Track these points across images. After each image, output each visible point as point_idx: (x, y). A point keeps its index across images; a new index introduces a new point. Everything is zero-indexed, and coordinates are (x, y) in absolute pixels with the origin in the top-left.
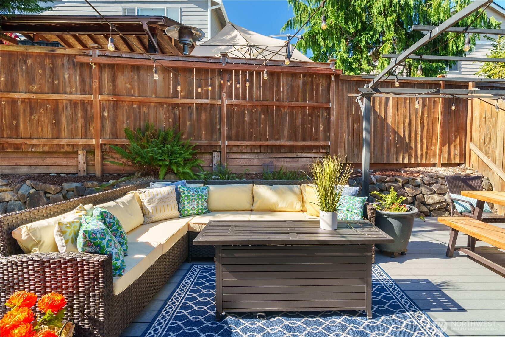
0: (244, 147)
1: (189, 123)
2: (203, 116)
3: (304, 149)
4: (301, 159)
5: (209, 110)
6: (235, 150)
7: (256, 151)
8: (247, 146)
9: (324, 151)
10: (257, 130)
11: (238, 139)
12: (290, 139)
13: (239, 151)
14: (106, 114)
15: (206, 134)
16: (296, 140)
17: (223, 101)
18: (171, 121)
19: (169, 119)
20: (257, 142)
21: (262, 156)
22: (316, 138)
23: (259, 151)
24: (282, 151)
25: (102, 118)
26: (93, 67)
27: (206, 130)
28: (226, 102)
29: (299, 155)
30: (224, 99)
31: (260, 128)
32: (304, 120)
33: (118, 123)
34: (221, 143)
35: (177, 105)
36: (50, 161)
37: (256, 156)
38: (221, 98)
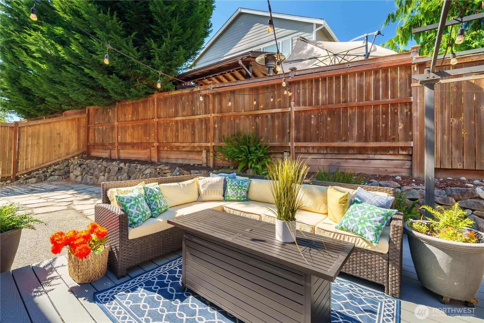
0: (311, 148)
1: (266, 129)
2: (277, 123)
3: (376, 150)
4: (374, 160)
5: (281, 117)
6: (303, 150)
7: (322, 152)
8: (313, 147)
9: (404, 153)
10: (323, 132)
11: (305, 141)
12: (359, 140)
13: (306, 152)
14: (216, 126)
15: (278, 137)
16: (366, 141)
17: (291, 109)
19: (253, 126)
20: (322, 144)
21: (329, 156)
22: (394, 139)
23: (325, 152)
24: (350, 152)
25: (214, 128)
26: (210, 96)
27: (279, 134)
28: (294, 109)
29: (371, 156)
30: (293, 107)
31: (327, 130)
32: (376, 119)
33: (223, 131)
34: (290, 144)
35: (257, 115)
36: (191, 156)
37: (323, 156)
38: (290, 106)
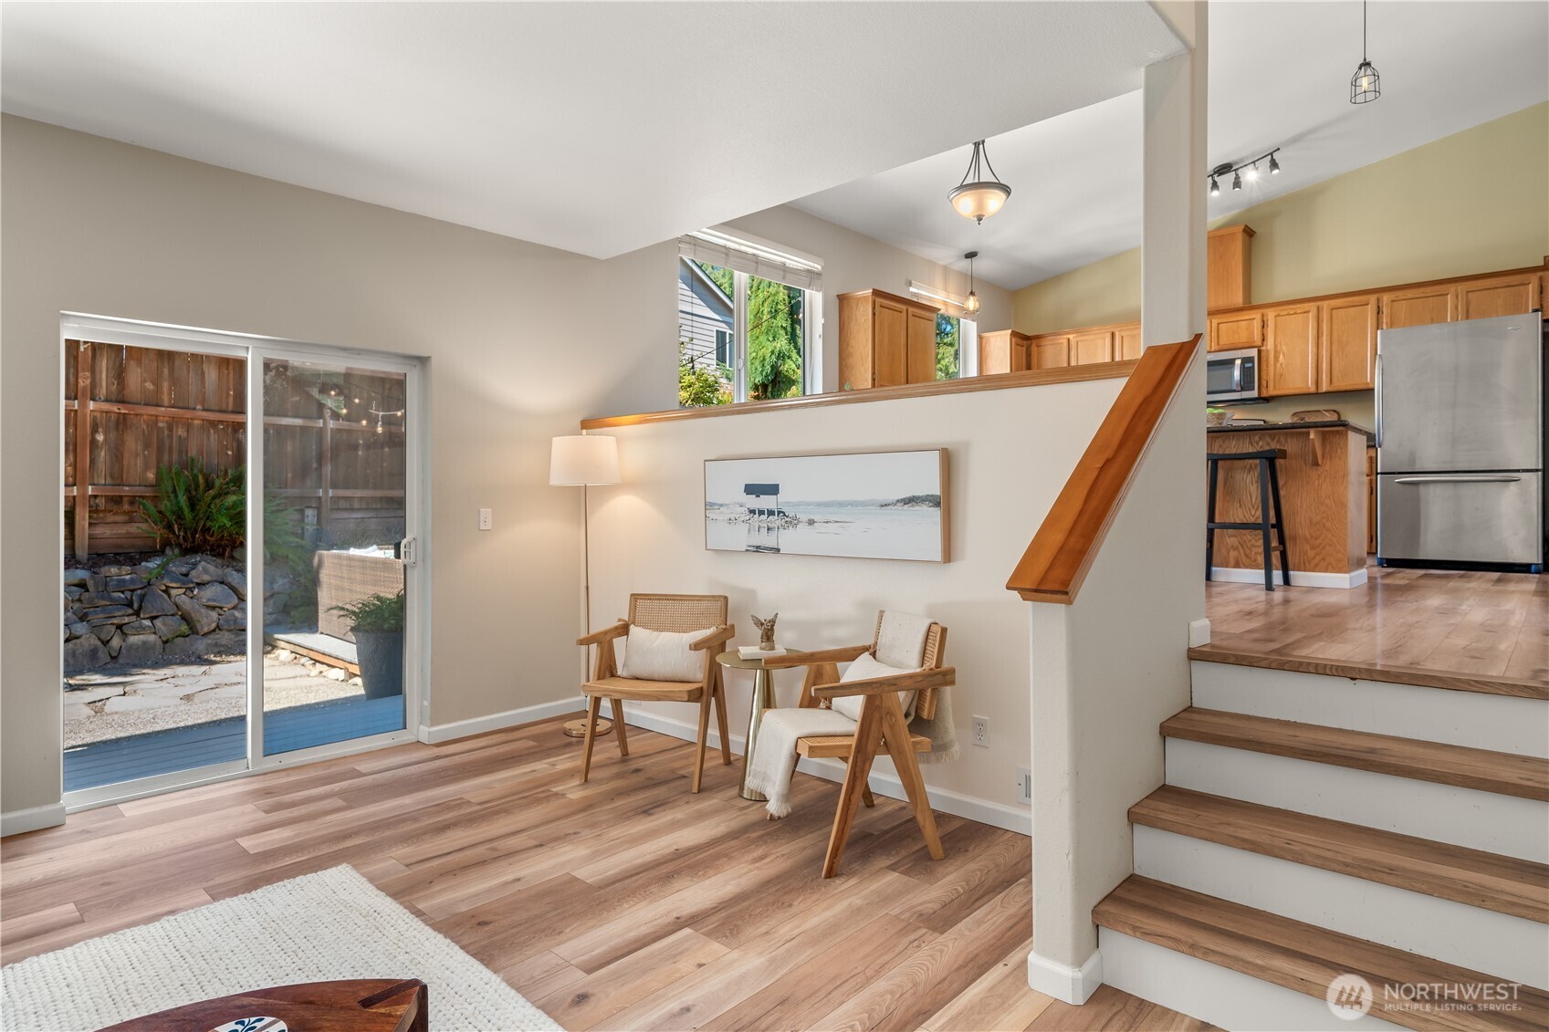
0: (356, 500)
2: (289, 448)
7: (374, 506)
8: (361, 498)
13: (348, 507)
14: (100, 437)
17: (325, 423)
18: (230, 453)
19: (227, 449)
25: (92, 445)
26: (82, 348)
34: (321, 493)
38: (321, 417)
